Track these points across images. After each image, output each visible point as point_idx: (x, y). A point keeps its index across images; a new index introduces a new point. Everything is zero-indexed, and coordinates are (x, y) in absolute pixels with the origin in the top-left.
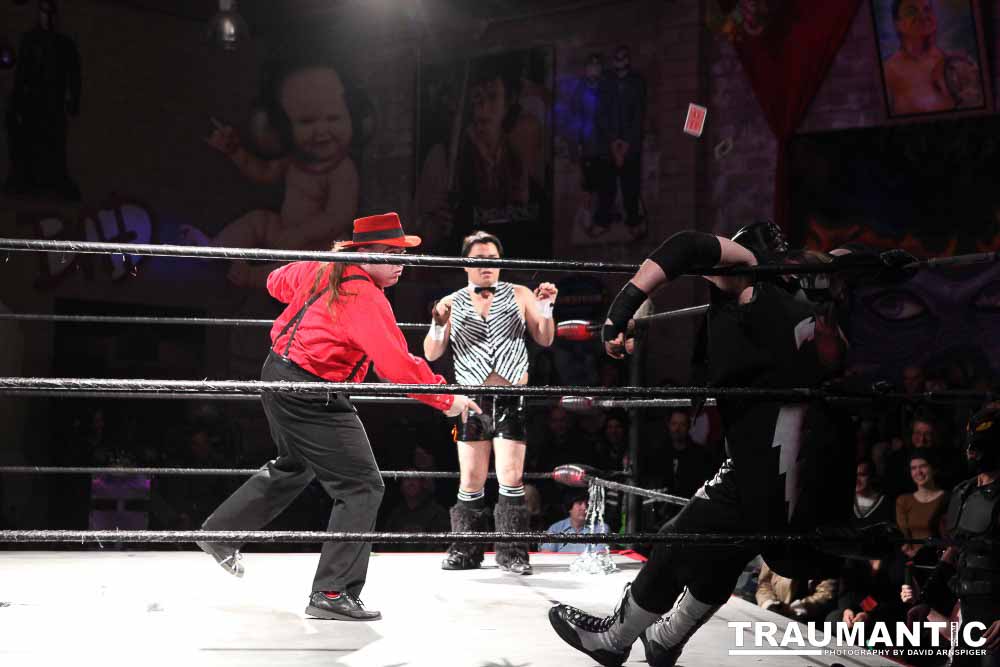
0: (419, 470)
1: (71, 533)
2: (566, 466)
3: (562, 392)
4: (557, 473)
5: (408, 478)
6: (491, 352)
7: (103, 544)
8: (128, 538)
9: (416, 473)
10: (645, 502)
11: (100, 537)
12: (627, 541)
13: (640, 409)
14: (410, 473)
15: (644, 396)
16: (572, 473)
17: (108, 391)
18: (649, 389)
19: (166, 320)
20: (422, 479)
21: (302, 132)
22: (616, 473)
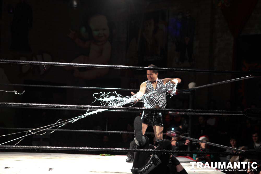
0: (127, 131)
1: (28, 147)
2: (170, 131)
3: (170, 110)
4: (167, 133)
5: (124, 134)
6: (157, 99)
7: (37, 150)
8: (44, 148)
9: (126, 132)
10: (193, 143)
11: (36, 148)
12: (188, 153)
13: (192, 115)
14: (125, 132)
15: (193, 112)
16: (172, 133)
17: (39, 107)
18: (195, 110)
19: (56, 86)
20: (128, 134)
21: (95, 33)
22: (185, 134)
